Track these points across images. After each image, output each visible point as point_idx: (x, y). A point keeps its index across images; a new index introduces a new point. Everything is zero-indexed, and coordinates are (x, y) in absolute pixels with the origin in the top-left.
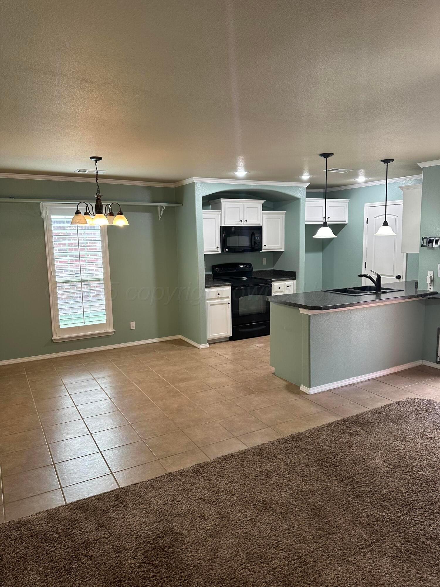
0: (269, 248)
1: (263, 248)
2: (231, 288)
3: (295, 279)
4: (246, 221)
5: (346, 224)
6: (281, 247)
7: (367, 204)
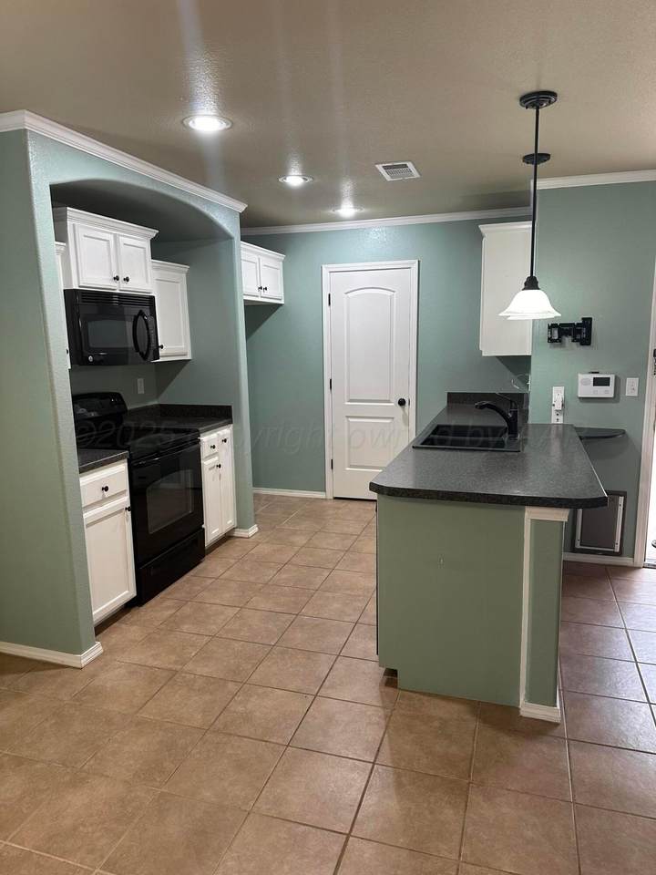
0: (170, 352)
1: (161, 352)
2: (126, 464)
3: (231, 422)
4: (127, 279)
5: (281, 305)
6: (184, 351)
7: (330, 266)
